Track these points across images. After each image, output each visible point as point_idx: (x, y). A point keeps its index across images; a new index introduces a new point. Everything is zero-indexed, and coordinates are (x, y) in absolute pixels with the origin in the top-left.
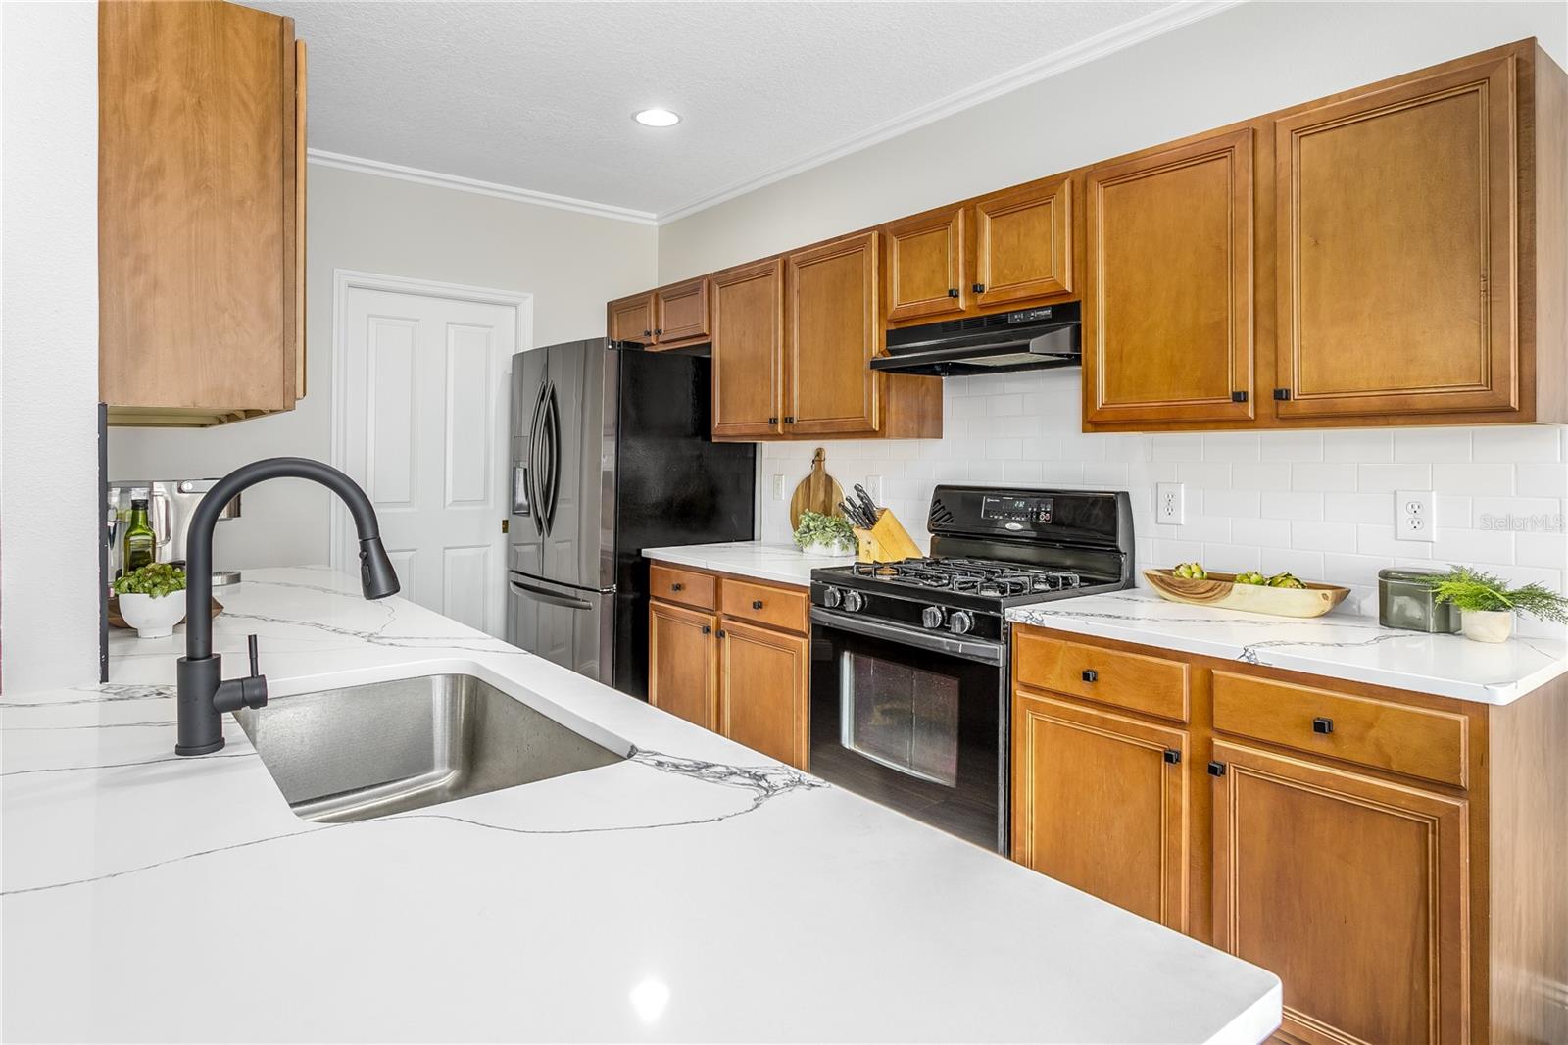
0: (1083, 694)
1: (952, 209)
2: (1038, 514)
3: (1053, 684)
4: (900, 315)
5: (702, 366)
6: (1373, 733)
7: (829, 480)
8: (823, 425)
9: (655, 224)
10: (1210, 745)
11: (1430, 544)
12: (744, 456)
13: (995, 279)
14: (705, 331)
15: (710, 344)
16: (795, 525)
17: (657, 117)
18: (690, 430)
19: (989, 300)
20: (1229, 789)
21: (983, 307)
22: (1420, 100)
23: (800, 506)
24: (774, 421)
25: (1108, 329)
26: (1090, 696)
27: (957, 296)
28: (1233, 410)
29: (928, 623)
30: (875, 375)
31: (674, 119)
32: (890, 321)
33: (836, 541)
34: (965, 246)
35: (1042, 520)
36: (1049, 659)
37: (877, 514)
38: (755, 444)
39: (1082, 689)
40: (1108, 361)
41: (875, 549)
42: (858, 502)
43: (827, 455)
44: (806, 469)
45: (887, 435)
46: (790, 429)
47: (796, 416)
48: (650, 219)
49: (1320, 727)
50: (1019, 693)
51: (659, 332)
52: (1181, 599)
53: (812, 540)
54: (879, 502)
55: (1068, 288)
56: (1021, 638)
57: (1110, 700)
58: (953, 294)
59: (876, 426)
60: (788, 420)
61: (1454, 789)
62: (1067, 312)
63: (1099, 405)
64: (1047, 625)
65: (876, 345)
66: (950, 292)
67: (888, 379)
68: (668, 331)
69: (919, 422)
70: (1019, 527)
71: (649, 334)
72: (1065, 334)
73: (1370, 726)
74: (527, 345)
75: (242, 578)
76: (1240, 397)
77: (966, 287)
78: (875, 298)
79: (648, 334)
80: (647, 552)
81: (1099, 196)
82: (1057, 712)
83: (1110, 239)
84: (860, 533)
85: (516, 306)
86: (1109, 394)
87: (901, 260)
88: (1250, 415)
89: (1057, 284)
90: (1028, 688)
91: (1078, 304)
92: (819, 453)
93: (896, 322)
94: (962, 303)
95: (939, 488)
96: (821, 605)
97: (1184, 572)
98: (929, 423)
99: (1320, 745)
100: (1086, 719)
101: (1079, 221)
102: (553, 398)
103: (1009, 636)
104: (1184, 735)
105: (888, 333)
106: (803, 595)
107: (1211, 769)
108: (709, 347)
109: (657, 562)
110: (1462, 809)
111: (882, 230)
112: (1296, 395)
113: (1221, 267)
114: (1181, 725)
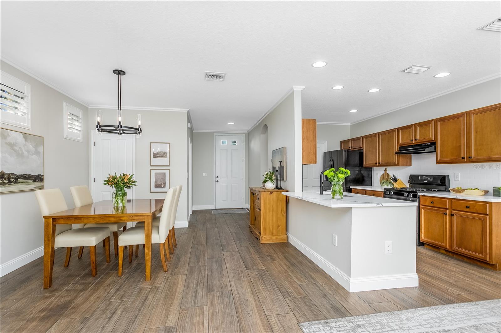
0: (431, 205)
1: (412, 125)
2: (430, 179)
3: (427, 204)
4: (401, 144)
5: (362, 154)
6: (475, 207)
7: (388, 174)
8: (386, 164)
9: (350, 125)
10: (452, 211)
12: (370, 170)
13: (420, 137)
14: (362, 147)
16: (381, 182)
17: (353, 111)
18: (358, 165)
19: (418, 142)
20: (455, 217)
21: (417, 143)
23: (382, 179)
24: (376, 163)
25: (441, 146)
26: (433, 206)
28: (462, 160)
29: (405, 196)
30: (397, 155)
32: (399, 145)
33: (389, 185)
34: (414, 132)
35: (431, 180)
36: (426, 201)
37: (398, 180)
38: (372, 168)
39: (432, 205)
40: (440, 152)
41: (397, 186)
42: (393, 178)
43: (388, 169)
44: (383, 172)
45: (399, 165)
46: (380, 165)
47: (381, 162)
48: (348, 124)
49: (467, 207)
51: (352, 147)
52: (456, 193)
53: (384, 185)
54: (398, 178)
55: (433, 139)
56: (421, 197)
57: (436, 206)
58: (412, 140)
59: (397, 164)
60: (379, 163)
61: (486, 215)
62: (433, 144)
63: (439, 160)
64: (425, 195)
65: (397, 149)
66: (411, 140)
67: (399, 155)
68: (353, 146)
69: (406, 163)
70: (427, 182)
71: (350, 147)
72: (433, 147)
73: (475, 206)
74: (326, 151)
76: (463, 158)
77: (414, 139)
78: (397, 141)
80: (351, 187)
81: (439, 123)
82: (427, 209)
83: (441, 131)
84: (394, 183)
85: (324, 143)
86: (440, 158)
87: (402, 134)
88: (465, 161)
89: (431, 139)
90: (423, 205)
91: (435, 142)
92: (386, 169)
93: (401, 145)
94: (413, 142)
95: (411, 175)
96: (385, 194)
97: (457, 189)
98: (409, 164)
99: (468, 210)
100: (432, 209)
101: (435, 128)
102: (333, 160)
103: (419, 198)
104: (448, 211)
105: (399, 147)
106: (382, 193)
107: (452, 215)
108: (363, 150)
109: (353, 189)
110: (488, 217)
111: (398, 129)
112: (473, 158)
113: (460, 136)
114: (447, 209)
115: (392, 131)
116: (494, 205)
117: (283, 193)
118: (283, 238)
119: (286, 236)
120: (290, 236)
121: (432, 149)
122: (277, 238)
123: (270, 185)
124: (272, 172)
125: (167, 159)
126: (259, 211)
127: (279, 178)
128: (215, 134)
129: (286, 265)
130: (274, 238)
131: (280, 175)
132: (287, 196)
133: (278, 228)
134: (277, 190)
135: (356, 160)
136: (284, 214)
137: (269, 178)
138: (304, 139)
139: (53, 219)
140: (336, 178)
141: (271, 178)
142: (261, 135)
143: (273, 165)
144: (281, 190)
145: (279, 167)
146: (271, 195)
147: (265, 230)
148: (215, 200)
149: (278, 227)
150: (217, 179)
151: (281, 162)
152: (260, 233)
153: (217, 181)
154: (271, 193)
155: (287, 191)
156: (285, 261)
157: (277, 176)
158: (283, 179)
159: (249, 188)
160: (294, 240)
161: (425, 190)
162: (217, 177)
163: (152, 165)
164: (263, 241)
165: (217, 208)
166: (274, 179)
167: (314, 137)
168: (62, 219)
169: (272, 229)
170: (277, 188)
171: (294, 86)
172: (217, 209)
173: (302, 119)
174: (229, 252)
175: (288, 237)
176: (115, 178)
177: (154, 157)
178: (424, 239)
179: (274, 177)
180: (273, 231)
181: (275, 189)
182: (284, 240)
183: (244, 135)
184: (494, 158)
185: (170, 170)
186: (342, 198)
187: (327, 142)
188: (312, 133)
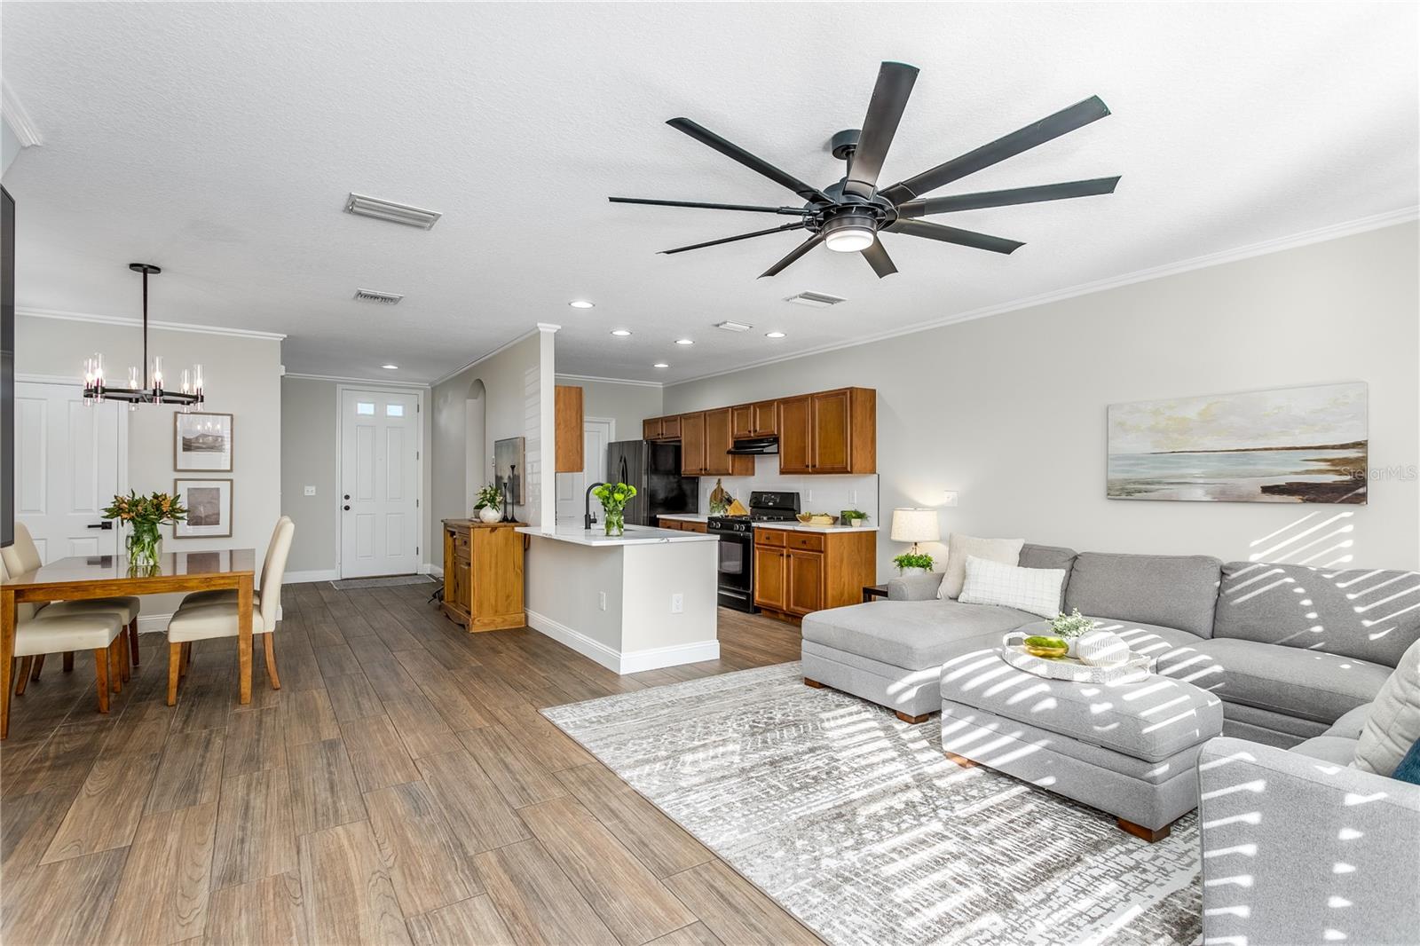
1: (750, 405)
2: (777, 499)
3: (762, 542)
5: (678, 450)
6: (812, 542)
7: (722, 490)
8: (717, 471)
9: (662, 388)
12: (694, 480)
13: (760, 428)
16: (709, 506)
18: (674, 471)
19: (758, 432)
20: (792, 560)
21: (757, 436)
23: (712, 499)
24: (701, 469)
26: (768, 543)
28: (806, 470)
29: (735, 529)
30: (730, 456)
32: (734, 438)
33: (718, 510)
34: (753, 417)
35: (777, 502)
36: (761, 536)
37: (733, 501)
38: (697, 476)
41: (731, 512)
42: (728, 497)
43: (722, 481)
44: (715, 487)
45: (734, 475)
46: (708, 472)
47: (709, 468)
48: (660, 385)
49: (804, 542)
50: (756, 545)
51: (662, 434)
53: (714, 511)
54: (733, 497)
55: (776, 433)
56: (756, 530)
57: (772, 544)
58: (750, 432)
59: (731, 472)
60: (706, 469)
61: (821, 552)
62: (776, 440)
64: (760, 526)
65: (731, 446)
67: (734, 457)
68: (665, 432)
69: (746, 471)
70: (772, 504)
72: (776, 445)
74: (613, 441)
76: (808, 466)
77: (753, 428)
78: (730, 431)
79: (659, 435)
80: (658, 516)
81: (782, 407)
82: (762, 549)
83: (785, 420)
84: (726, 507)
85: (609, 423)
86: (785, 464)
88: (810, 471)
89: (773, 431)
90: (758, 544)
91: (778, 438)
92: (719, 480)
93: (736, 438)
94: (752, 434)
95: (753, 492)
96: (709, 528)
97: (806, 515)
98: (750, 472)
99: (803, 546)
100: (768, 549)
101: (778, 414)
102: (624, 460)
103: (753, 531)
104: (784, 550)
106: (707, 526)
107: (788, 556)
108: (680, 441)
109: (663, 519)
110: (822, 555)
111: (732, 407)
112: (816, 465)
113: (805, 432)
114: (784, 547)
115: (724, 411)
116: (829, 537)
117: (518, 529)
118: (518, 620)
119: (523, 615)
120: (532, 614)
121: (773, 448)
122: (505, 620)
123: (491, 515)
124: (494, 487)
125: (226, 456)
126: (466, 568)
127: (509, 500)
128: (339, 387)
129: (521, 657)
130: (499, 620)
131: (512, 492)
132: (525, 535)
133: (506, 600)
134: (505, 523)
135: (669, 462)
136: (519, 571)
137: (489, 499)
138: (560, 424)
139: (16, 592)
140: (611, 501)
141: (492, 500)
142: (469, 401)
143: (496, 471)
144: (513, 524)
145: (509, 477)
146: (493, 534)
147: (480, 606)
148: (338, 557)
149: (508, 597)
150: (346, 503)
151: (513, 467)
152: (469, 613)
153: (347, 508)
154: (494, 529)
155: (526, 525)
156: (519, 651)
157: (505, 496)
158: (517, 501)
159: (442, 521)
160: (540, 621)
161: (765, 518)
162: (347, 497)
163: (178, 468)
164: (476, 628)
165: (344, 577)
166: (500, 502)
167: (579, 421)
168: (41, 591)
169: (494, 603)
170: (505, 519)
171: (539, 324)
172: (345, 579)
173: (556, 386)
174: (405, 650)
175: (527, 617)
176: (134, 504)
177: (184, 450)
178: (760, 600)
179: (499, 499)
180: (496, 606)
181: (500, 522)
182: (520, 623)
183: (421, 393)
184: (837, 468)
185: (231, 481)
186: (621, 534)
187: (616, 423)
188: (574, 414)
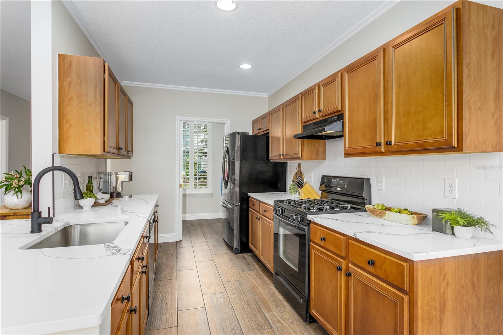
0: (323, 245)
1: (315, 86)
2: (344, 185)
5: (268, 139)
7: (301, 173)
8: (290, 156)
9: (267, 96)
10: (348, 266)
11: (456, 199)
13: (324, 108)
14: (268, 128)
15: (269, 132)
17: (246, 66)
21: (322, 117)
22: (427, 30)
24: (280, 155)
25: (349, 122)
27: (316, 114)
28: (377, 149)
29: (291, 219)
30: (300, 140)
31: (251, 67)
32: (303, 122)
34: (318, 98)
35: (345, 187)
39: (322, 243)
40: (349, 134)
41: (303, 195)
43: (302, 166)
44: (296, 169)
45: (303, 159)
48: (265, 95)
50: (311, 243)
52: (375, 216)
53: (292, 192)
55: (340, 109)
56: (311, 225)
57: (328, 248)
59: (300, 156)
60: (283, 155)
63: (347, 148)
65: (300, 130)
66: (314, 113)
68: (262, 127)
69: (316, 155)
70: (340, 189)
71: (258, 130)
73: (383, 264)
75: (133, 197)
76: (379, 144)
78: (300, 116)
80: (249, 194)
82: (318, 250)
83: (349, 92)
86: (349, 145)
87: (305, 103)
88: (382, 150)
89: (337, 108)
90: (313, 242)
91: (343, 114)
92: (299, 164)
94: (317, 116)
95: (323, 176)
98: (320, 155)
100: (323, 253)
105: (303, 126)
106: (273, 208)
107: (349, 275)
111: (301, 94)
112: (393, 143)
113: (375, 99)
114: (343, 258)
115: (296, 98)
116: (418, 269)
121: (339, 128)
178: (314, 312)
184: (429, 143)
